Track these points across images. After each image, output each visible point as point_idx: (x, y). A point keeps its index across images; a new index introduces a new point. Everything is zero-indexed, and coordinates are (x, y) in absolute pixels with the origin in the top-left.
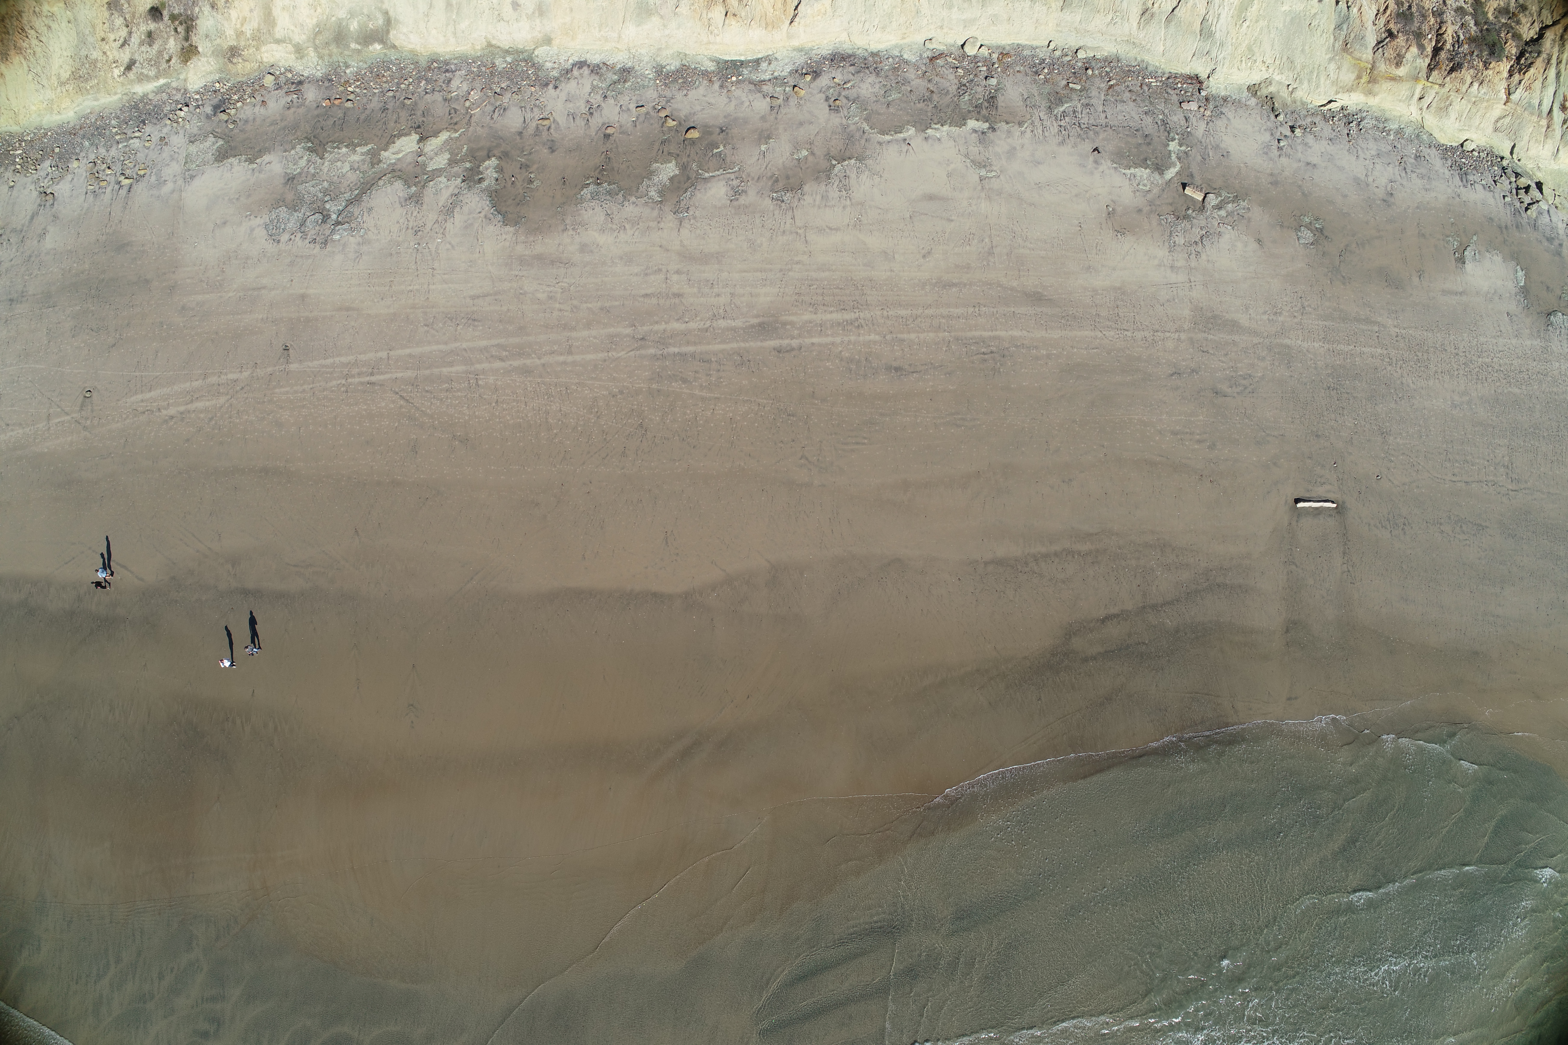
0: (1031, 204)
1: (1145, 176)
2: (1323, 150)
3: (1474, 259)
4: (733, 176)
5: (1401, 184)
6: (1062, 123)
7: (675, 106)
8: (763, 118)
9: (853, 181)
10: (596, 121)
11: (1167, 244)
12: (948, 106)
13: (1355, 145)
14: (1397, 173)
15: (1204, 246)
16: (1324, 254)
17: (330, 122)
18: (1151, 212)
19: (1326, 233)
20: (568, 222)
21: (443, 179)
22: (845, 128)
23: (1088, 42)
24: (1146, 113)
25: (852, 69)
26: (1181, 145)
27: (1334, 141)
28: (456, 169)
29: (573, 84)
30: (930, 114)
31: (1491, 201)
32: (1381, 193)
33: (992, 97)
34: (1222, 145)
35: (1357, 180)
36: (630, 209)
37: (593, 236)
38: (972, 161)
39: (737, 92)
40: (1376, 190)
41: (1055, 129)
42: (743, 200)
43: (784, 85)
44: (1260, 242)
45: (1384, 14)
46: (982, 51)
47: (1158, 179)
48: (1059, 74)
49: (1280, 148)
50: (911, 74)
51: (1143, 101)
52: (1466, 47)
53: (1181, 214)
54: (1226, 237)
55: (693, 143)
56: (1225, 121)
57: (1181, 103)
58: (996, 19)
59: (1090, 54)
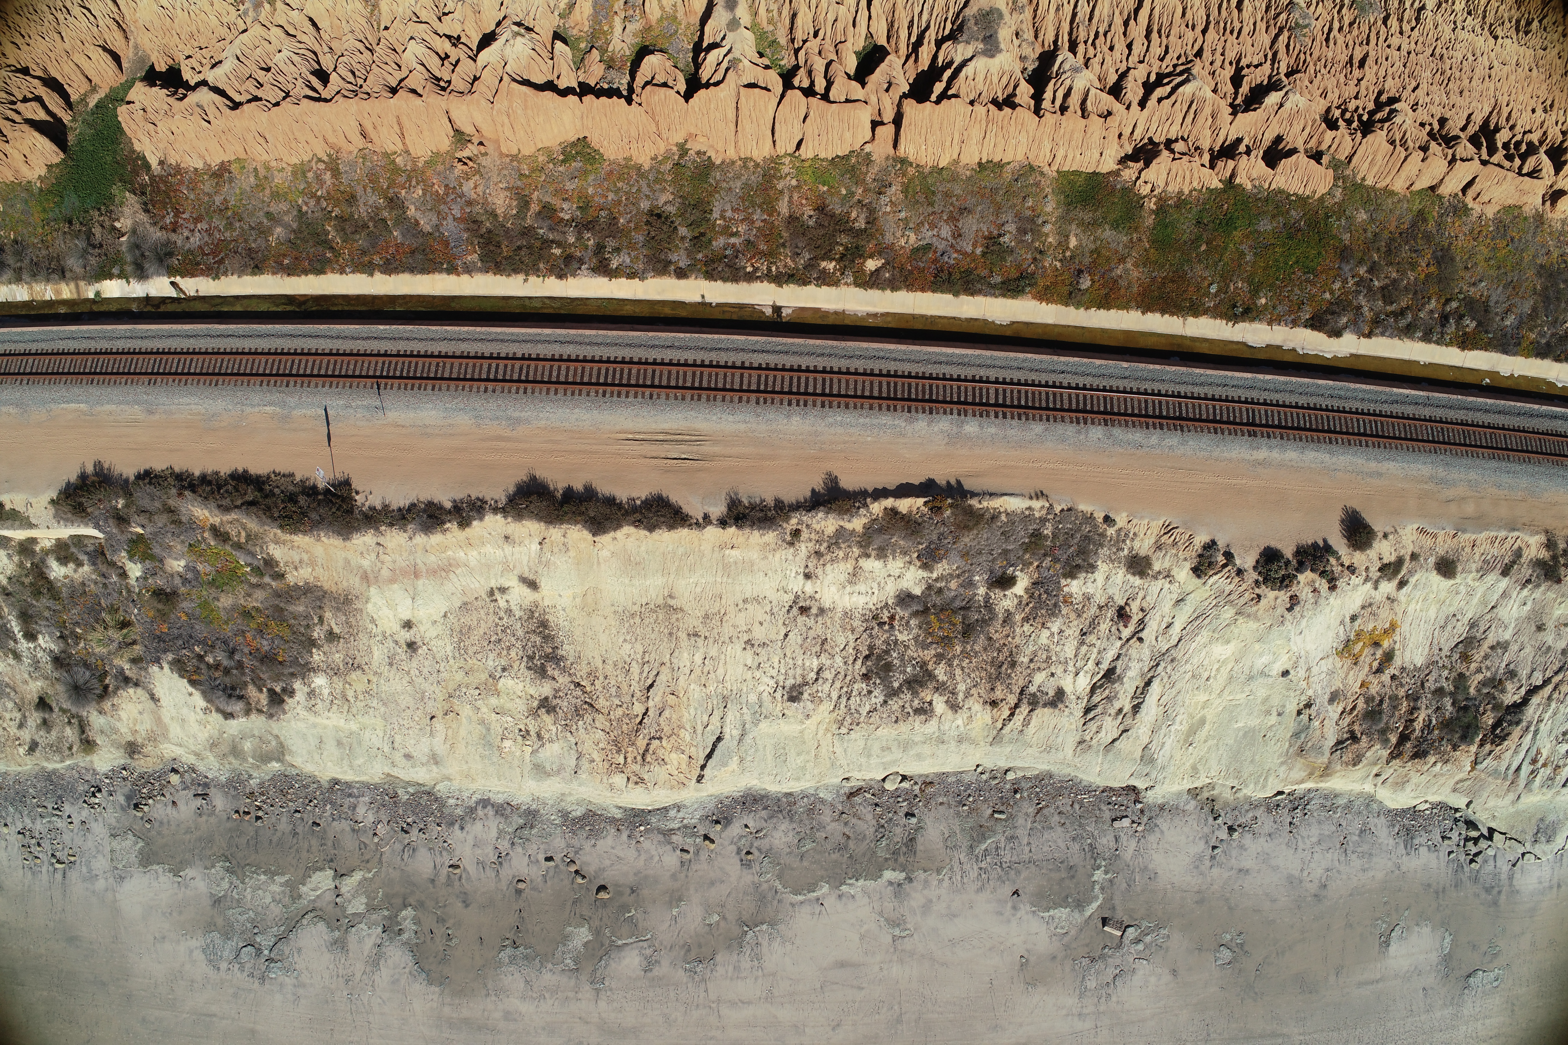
0: (943, 964)
1: (1064, 916)
2: (1259, 850)
3: (1400, 938)
4: (645, 944)
5: (1339, 872)
6: (983, 865)
7: (584, 859)
8: (674, 876)
9: (765, 949)
10: (507, 872)
11: (1077, 991)
12: (864, 855)
13: (1296, 836)
14: (1336, 858)
15: (1115, 987)
16: (1240, 971)
17: (243, 841)
18: (1066, 957)
19: (1246, 948)
20: (489, 986)
21: (362, 926)
22: (757, 886)
23: (1018, 763)
24: (1074, 839)
25: (764, 814)
26: (1106, 873)
27: (1273, 836)
28: (374, 917)
29: (478, 825)
30: (844, 866)
31: (1434, 864)
32: (1313, 888)
33: (911, 840)
34: (1151, 866)
35: (1290, 879)
36: (548, 978)
37: (514, 1003)
38: (886, 920)
39: (646, 844)
40: (1309, 885)
41: (974, 874)
42: (657, 971)
43: (694, 835)
44: (1174, 972)
45: (1351, 713)
46: (904, 785)
47: (1078, 918)
48: (985, 801)
49: (1213, 858)
50: (827, 816)
51: (1072, 823)
52: (1436, 732)
53: (1097, 955)
54: (1140, 973)
55: (605, 904)
56: (1158, 835)
57: (1114, 820)
58: (919, 757)
59: (1020, 774)
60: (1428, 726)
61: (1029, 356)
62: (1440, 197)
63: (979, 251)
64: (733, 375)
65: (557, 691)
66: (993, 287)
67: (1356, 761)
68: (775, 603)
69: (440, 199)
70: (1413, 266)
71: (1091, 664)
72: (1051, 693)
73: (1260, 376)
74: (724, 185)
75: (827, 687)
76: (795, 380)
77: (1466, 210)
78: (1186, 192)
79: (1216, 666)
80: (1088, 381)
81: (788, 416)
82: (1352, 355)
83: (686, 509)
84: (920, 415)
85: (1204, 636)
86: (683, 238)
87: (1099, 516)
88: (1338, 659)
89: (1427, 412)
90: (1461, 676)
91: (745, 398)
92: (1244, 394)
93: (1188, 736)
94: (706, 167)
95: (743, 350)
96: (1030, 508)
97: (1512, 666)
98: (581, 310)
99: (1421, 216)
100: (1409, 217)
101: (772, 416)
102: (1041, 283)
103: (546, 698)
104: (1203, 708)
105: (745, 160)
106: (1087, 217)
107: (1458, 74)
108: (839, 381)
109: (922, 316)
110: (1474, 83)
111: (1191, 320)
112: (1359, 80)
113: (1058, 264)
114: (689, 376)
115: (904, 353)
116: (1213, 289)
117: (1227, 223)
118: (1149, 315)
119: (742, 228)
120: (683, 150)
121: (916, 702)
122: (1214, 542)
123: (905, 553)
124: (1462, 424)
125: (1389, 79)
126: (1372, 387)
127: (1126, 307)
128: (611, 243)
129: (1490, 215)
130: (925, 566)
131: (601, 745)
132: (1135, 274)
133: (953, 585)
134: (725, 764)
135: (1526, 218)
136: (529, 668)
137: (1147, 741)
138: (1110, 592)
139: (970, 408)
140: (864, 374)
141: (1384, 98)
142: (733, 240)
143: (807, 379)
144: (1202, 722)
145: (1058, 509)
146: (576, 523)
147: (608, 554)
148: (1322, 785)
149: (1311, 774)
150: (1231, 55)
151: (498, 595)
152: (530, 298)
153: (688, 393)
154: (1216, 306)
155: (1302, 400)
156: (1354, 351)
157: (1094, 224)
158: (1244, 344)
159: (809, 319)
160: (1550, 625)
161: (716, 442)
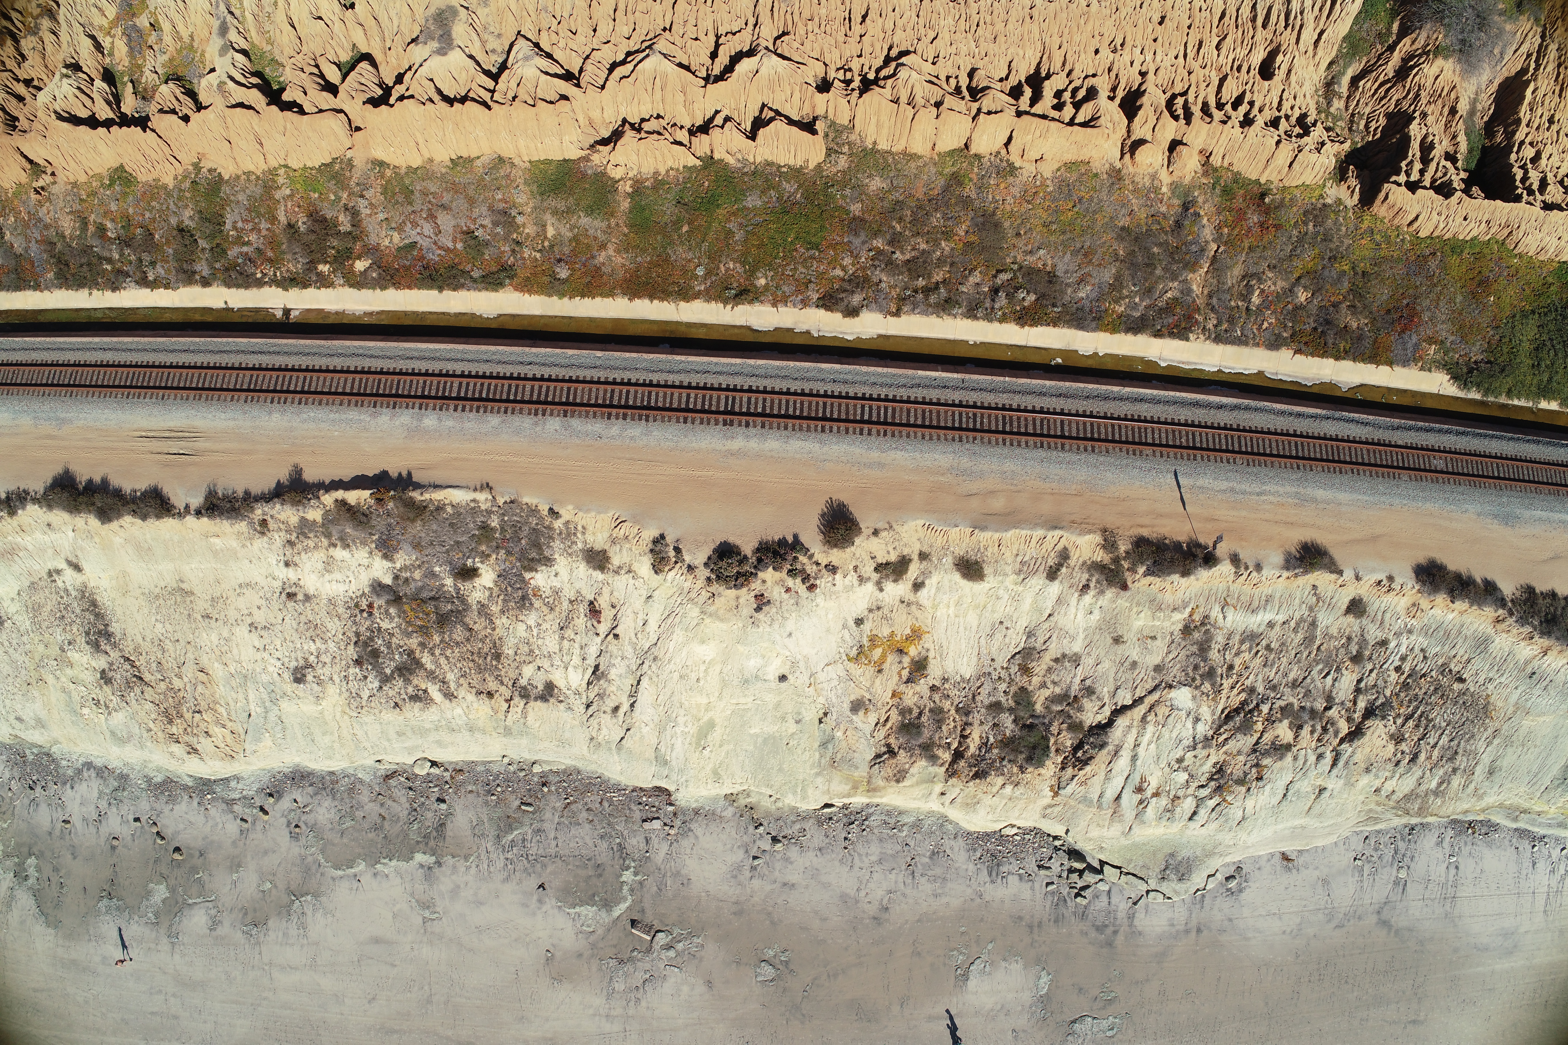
0: (470, 950)
1: (591, 915)
2: (808, 864)
3: (983, 972)
4: (210, 905)
5: (904, 895)
6: (509, 855)
7: (163, 822)
8: (234, 843)
9: (309, 919)
10: (105, 830)
11: (605, 991)
12: (398, 836)
13: (852, 852)
14: (901, 879)
15: (645, 992)
16: (785, 990)
18: (592, 956)
19: (791, 967)
20: (91, 933)
22: (303, 858)
23: (544, 758)
24: (602, 837)
25: (310, 790)
26: (636, 874)
27: (824, 851)
28: (8, 862)
29: (85, 785)
30: (379, 846)
31: (1027, 895)
32: (872, 910)
33: (441, 825)
34: (683, 872)
35: (844, 898)
36: (135, 929)
38: (417, 901)
39: (212, 811)
41: (500, 864)
42: (219, 931)
43: (252, 806)
44: (709, 983)
45: (884, 725)
46: (432, 770)
47: (605, 917)
48: (513, 792)
49: (753, 868)
50: (365, 797)
51: (601, 821)
52: (995, 751)
53: (625, 957)
54: (671, 980)
55: (179, 864)
56: (692, 840)
57: (644, 821)
58: (439, 743)
59: (546, 768)
60: (985, 744)
61: (501, 348)
62: (978, 157)
63: (459, 246)
64: (230, 376)
65: (111, 664)
66: (475, 281)
67: (900, 776)
68: (266, 588)
69: (26, 225)
70: (948, 235)
71: (576, 660)
72: (541, 687)
73: (752, 362)
74: (232, 198)
75: (327, 671)
76: (281, 379)
77: (1012, 170)
78: (663, 171)
79: (703, 668)
80: (554, 372)
81: (270, 413)
82: (880, 336)
83: (174, 500)
84: (384, 410)
85: (679, 636)
86: (203, 249)
87: (544, 509)
88: (851, 666)
89: (956, 396)
90: (1023, 689)
91: (236, 397)
92: (724, 381)
93: (699, 740)
94: (216, 182)
95: (243, 352)
96: (474, 501)
97: (1088, 683)
98: (131, 319)
99: (956, 179)
100: (941, 182)
101: (255, 412)
102: (522, 273)
103: (103, 671)
104: (706, 710)
105: (248, 174)
106: (561, 205)
107: (988, 19)
108: (318, 378)
109: (414, 313)
110: (1010, 26)
111: (682, 304)
112: (861, 36)
113: (538, 255)
114: (195, 378)
115: (382, 349)
116: (700, 272)
117: (710, 202)
118: (637, 302)
119: (253, 237)
120: (197, 167)
121: (410, 690)
122: (662, 537)
123: (364, 543)
124: (1003, 409)
125: (899, 32)
126: (890, 370)
127: (610, 294)
128: (146, 257)
129: (1047, 174)
130: (386, 557)
131: (153, 716)
132: (620, 260)
133: (417, 575)
134: (258, 740)
135: (1096, 175)
136: (88, 643)
137: (656, 741)
138: (578, 585)
139: (431, 402)
140: (342, 371)
141: (894, 53)
142: (245, 249)
143: (291, 377)
144: (711, 725)
145: (501, 501)
146: (90, 512)
147: (122, 541)
148: (876, 800)
149: (855, 788)
150: (707, 24)
151: (55, 577)
152: (95, 309)
153: (192, 393)
154: (707, 290)
155: (795, 386)
156: (883, 332)
157: (569, 211)
158: (749, 328)
159: (313, 319)
160: (1130, 636)
161: (208, 438)
